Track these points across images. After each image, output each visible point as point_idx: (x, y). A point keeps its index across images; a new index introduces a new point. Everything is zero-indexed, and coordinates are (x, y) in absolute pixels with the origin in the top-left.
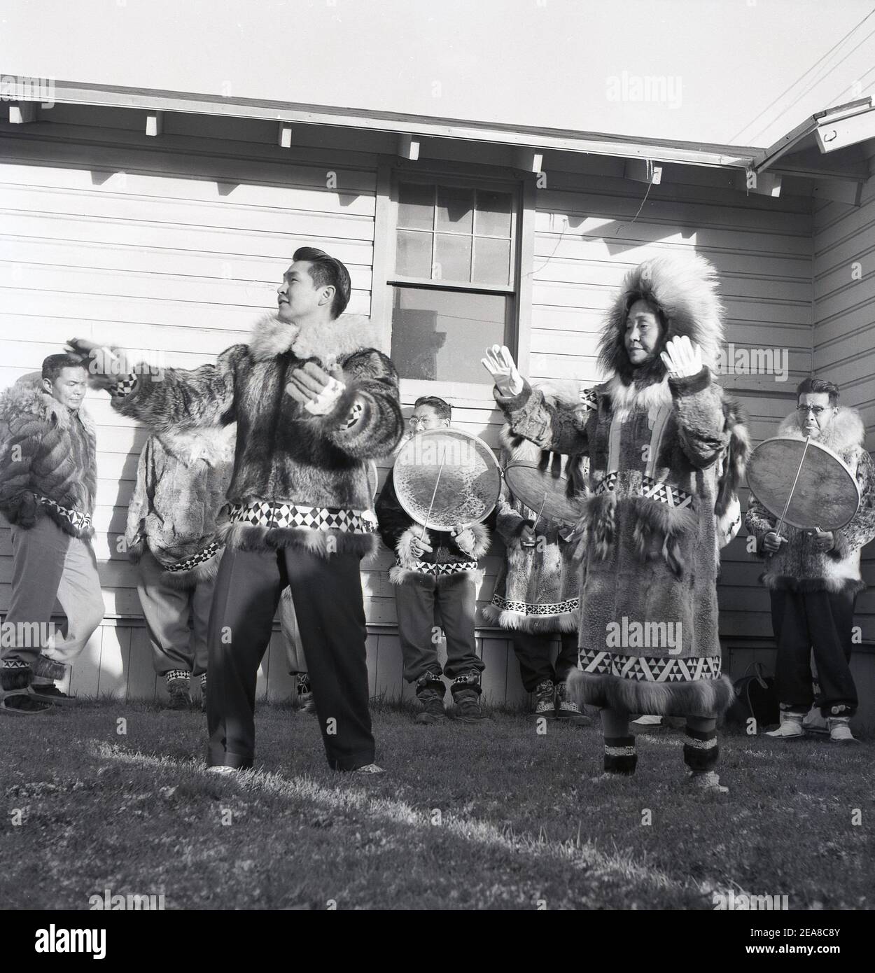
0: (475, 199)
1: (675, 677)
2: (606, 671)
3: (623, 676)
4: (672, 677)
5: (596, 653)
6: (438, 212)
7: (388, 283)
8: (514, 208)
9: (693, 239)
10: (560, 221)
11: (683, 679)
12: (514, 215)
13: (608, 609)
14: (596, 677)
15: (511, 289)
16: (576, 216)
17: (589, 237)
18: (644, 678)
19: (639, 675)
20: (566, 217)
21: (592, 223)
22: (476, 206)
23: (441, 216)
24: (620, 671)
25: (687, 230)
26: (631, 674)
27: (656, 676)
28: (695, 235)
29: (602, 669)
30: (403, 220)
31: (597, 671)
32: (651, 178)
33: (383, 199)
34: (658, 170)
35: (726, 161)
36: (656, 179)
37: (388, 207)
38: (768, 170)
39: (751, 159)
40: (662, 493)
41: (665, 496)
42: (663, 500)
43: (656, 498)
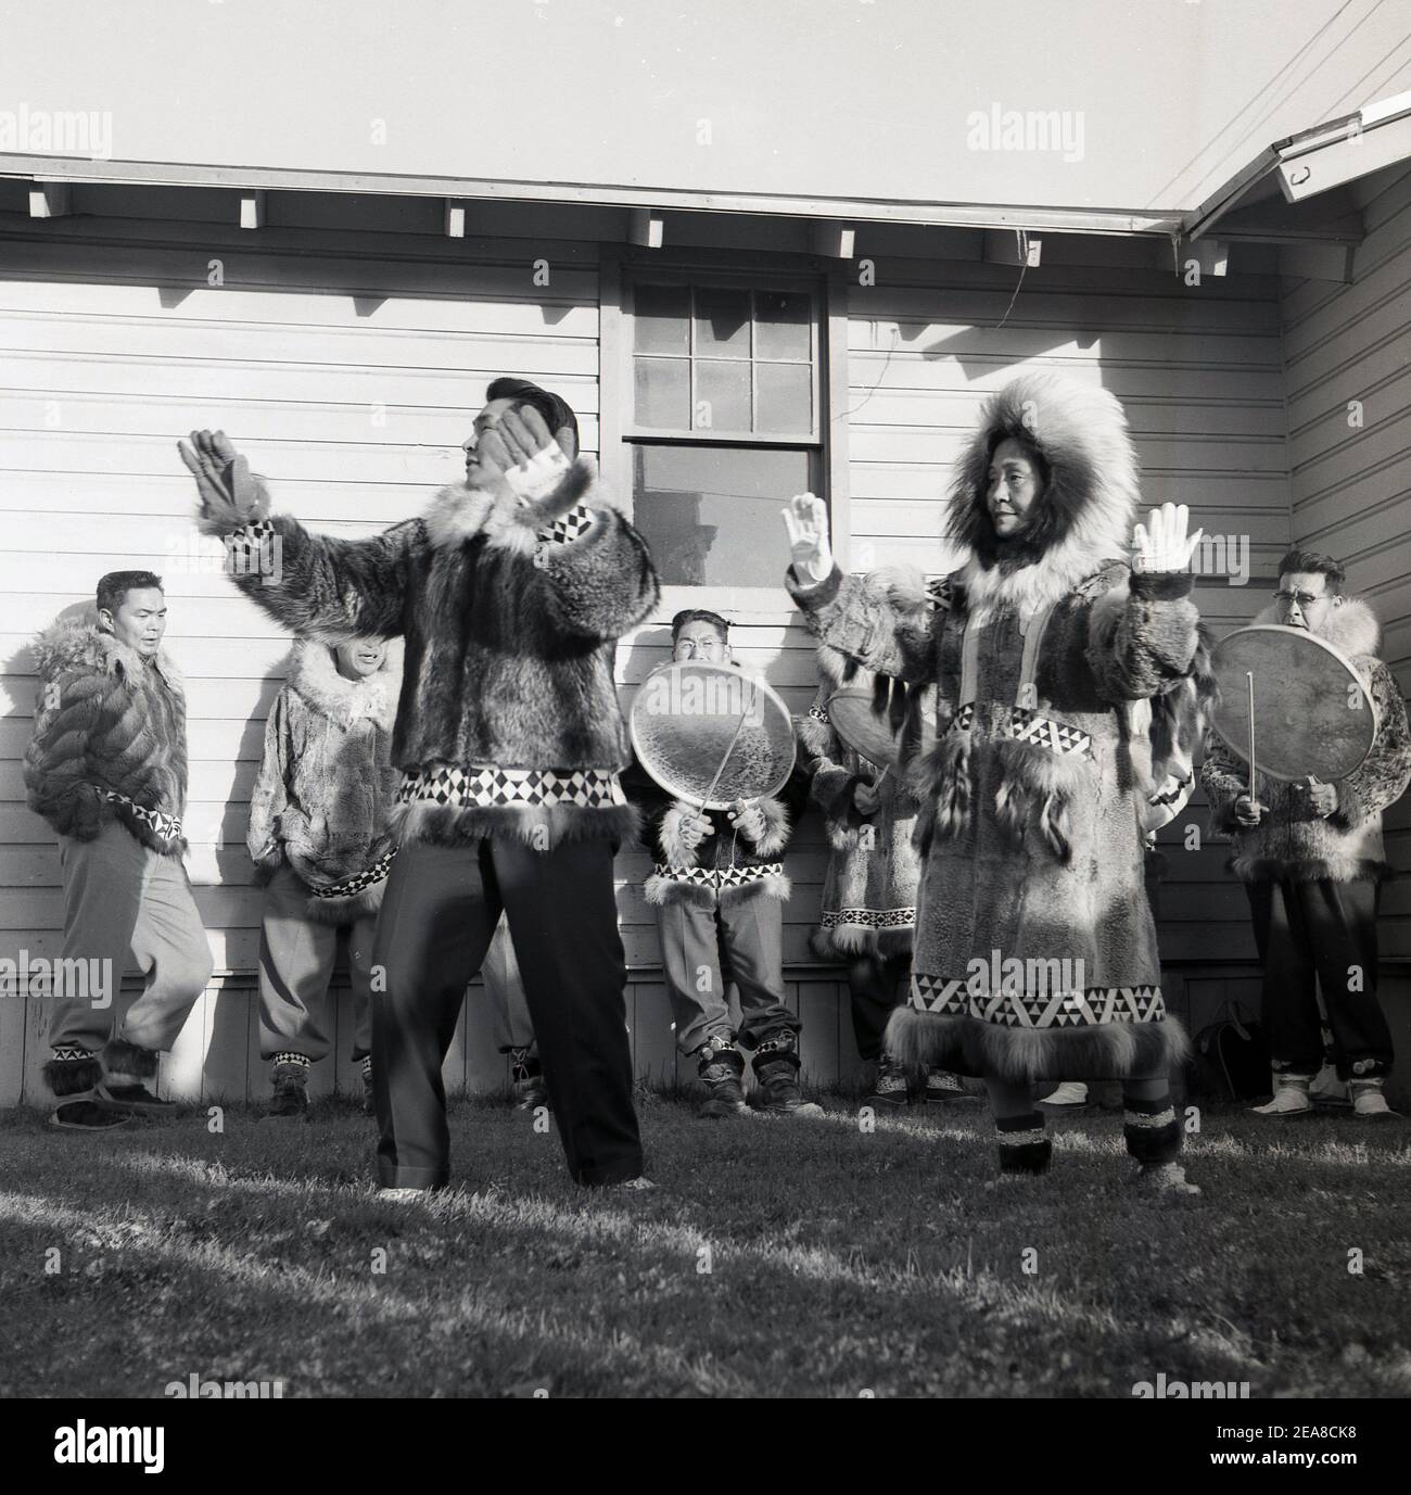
0: (753, 309)
1: (1069, 1019)
2: (960, 1011)
3: (988, 1018)
4: (1062, 1019)
5: (945, 982)
6: (697, 327)
7: (625, 440)
8: (815, 315)
9: (1096, 349)
10: (886, 331)
11: (1083, 1021)
12: (815, 326)
13: (963, 913)
14: (945, 1020)
15: (815, 439)
16: (912, 324)
17: (932, 354)
18: (1016, 1023)
19: (1010, 1018)
20: (895, 326)
21: (936, 333)
22: (754, 315)
23: (702, 331)
24: (982, 1012)
25: (1085, 336)
26: (1000, 1016)
27: (1035, 1019)
28: (1097, 345)
29: (954, 1006)
30: (642, 341)
31: (946, 1010)
32: (1025, 258)
33: (611, 312)
34: (1036, 245)
35: (1141, 224)
36: (1034, 259)
37: (618, 323)
38: (1207, 235)
39: (1179, 220)
40: (1043, 733)
41: (1048, 738)
42: (1045, 744)
43: (1034, 740)
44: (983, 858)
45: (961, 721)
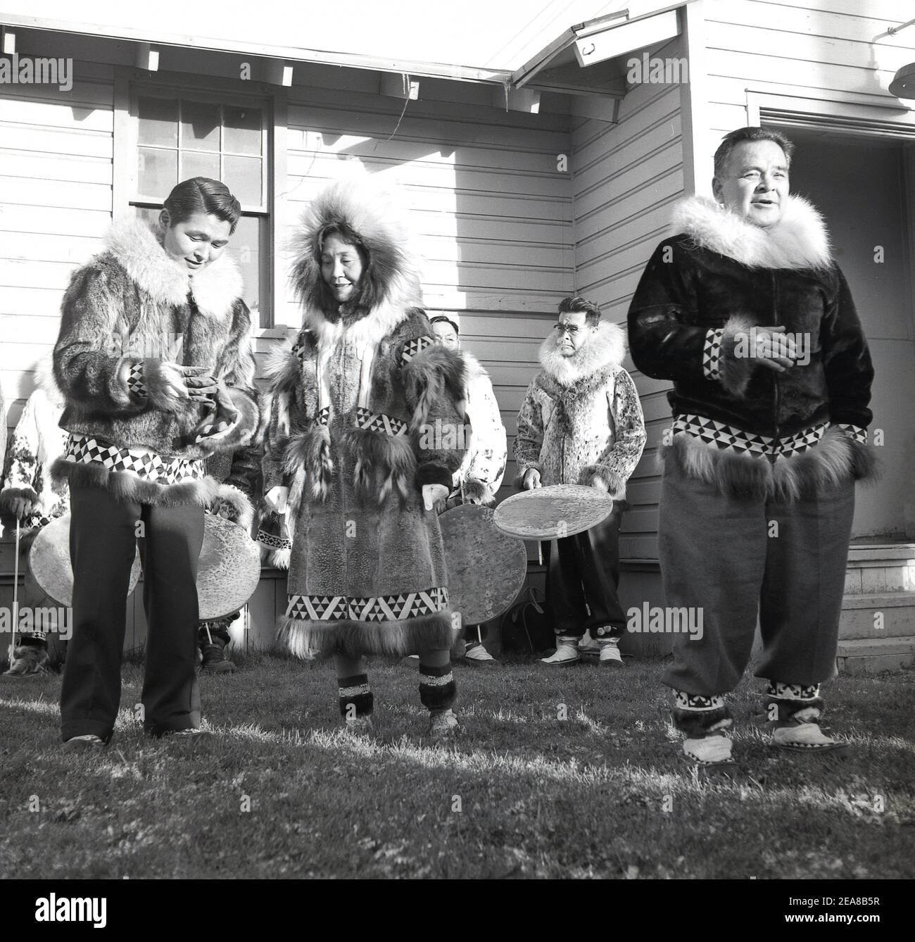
0: (222, 117)
1: (419, 611)
2: (342, 617)
3: (363, 618)
4: (415, 612)
5: (330, 599)
6: (182, 129)
7: (131, 204)
8: (265, 125)
9: (452, 158)
10: (313, 138)
11: (429, 611)
12: (265, 132)
13: (337, 551)
14: (332, 624)
15: (264, 210)
16: (331, 134)
17: (342, 155)
18: (385, 619)
19: (380, 617)
20: (320, 135)
21: (348, 141)
22: (223, 122)
23: (186, 132)
24: (358, 615)
25: (446, 147)
26: (372, 616)
27: (397, 614)
28: (453, 155)
29: (338, 615)
30: (145, 136)
31: (332, 617)
32: (408, 93)
33: (122, 115)
34: (416, 85)
35: (486, 76)
36: (414, 94)
37: (126, 123)
38: (527, 85)
39: (509, 74)
40: (379, 423)
41: (383, 426)
42: (381, 430)
43: (373, 428)
44: (347, 511)
45: (321, 420)
